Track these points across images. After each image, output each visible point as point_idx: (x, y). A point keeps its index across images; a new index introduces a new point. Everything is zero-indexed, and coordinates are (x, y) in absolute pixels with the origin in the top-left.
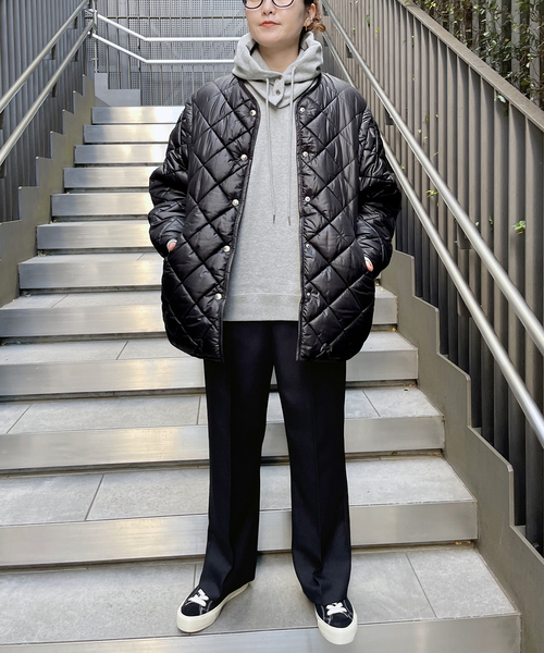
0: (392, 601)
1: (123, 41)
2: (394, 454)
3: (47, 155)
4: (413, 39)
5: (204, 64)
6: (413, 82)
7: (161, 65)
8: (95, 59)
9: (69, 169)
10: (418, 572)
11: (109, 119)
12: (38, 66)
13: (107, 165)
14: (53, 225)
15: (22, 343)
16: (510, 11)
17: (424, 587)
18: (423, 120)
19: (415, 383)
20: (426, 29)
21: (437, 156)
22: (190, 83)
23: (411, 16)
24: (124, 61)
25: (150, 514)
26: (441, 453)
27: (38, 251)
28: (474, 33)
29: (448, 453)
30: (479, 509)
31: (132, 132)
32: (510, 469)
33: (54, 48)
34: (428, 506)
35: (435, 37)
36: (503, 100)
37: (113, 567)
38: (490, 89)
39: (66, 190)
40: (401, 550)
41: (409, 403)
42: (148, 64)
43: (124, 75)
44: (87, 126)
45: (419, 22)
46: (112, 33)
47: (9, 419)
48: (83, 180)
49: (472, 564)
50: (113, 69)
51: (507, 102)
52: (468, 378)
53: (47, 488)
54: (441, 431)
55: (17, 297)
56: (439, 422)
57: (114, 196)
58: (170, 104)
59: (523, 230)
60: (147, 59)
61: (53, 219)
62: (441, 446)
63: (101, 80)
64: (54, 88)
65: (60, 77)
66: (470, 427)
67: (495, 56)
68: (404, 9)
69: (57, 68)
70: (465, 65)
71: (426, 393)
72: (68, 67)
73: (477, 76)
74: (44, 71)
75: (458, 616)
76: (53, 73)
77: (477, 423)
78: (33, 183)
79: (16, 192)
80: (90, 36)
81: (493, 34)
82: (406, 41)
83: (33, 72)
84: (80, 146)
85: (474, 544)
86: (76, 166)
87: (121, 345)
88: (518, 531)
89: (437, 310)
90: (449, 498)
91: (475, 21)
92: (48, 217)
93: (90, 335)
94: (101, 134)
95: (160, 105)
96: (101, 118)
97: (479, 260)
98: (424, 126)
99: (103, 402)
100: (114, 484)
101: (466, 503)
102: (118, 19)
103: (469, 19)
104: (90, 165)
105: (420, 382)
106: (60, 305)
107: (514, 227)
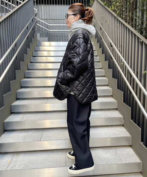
0: (112, 159)
1: (43, 25)
2: (112, 126)
3: (27, 54)
4: (118, 25)
5: (64, 31)
6: (118, 36)
7: (53, 31)
8: (37, 30)
9: (32, 57)
10: (118, 152)
11: (41, 45)
12: (24, 32)
13: (41, 56)
14: (28, 71)
15: (23, 100)
16: (143, 18)
17: (119, 156)
18: (120, 46)
19: (117, 109)
20: (122, 23)
21: (124, 55)
22: (60, 36)
23: (118, 19)
24: (44, 30)
25: (55, 139)
26: (123, 125)
27: (25, 77)
28: (134, 24)
29: (125, 125)
30: (132, 138)
31: (47, 48)
32: (140, 129)
33: (27, 27)
34: (120, 137)
35: (124, 25)
36: (142, 41)
37: (47, 151)
38: (138, 38)
39: (31, 63)
40: (113, 147)
41: (115, 114)
42: (50, 31)
43: (44, 34)
44: (36, 46)
45: (120, 21)
46: (41, 23)
47: (21, 117)
48: (35, 60)
49: (130, 151)
50: (41, 32)
51: (143, 41)
52: (130, 108)
53: (30, 133)
54: (123, 120)
55: (20, 89)
56: (123, 118)
57: (43, 64)
58: (55, 41)
59: (146, 73)
60: (50, 30)
61: (28, 69)
62: (123, 124)
63: (38, 35)
64: (28, 37)
65: (29, 34)
66: (130, 119)
67: (139, 30)
68: (116, 18)
69: (28, 32)
70: (132, 32)
71: (119, 112)
72: (31, 32)
73: (135, 35)
74: (25, 33)
75: (127, 162)
76: (27, 33)
77: (132, 119)
78: (24, 61)
79: (19, 63)
80: (36, 24)
81: (139, 24)
82: (116, 26)
83: (23, 33)
84: (34, 52)
85: (131, 146)
86: (33, 56)
87: (47, 100)
88: (142, 143)
89: (123, 92)
90: (125, 136)
91: (134, 21)
92: (27, 69)
93: (39, 98)
94: (39, 49)
95: (53, 41)
96: (39, 45)
97: (134, 79)
98: (120, 47)
99: (43, 113)
100: (46, 132)
101: (129, 137)
102: (42, 19)
103: (132, 20)
104: (37, 56)
105: (118, 109)
106: (31, 90)
107: (143, 72)
